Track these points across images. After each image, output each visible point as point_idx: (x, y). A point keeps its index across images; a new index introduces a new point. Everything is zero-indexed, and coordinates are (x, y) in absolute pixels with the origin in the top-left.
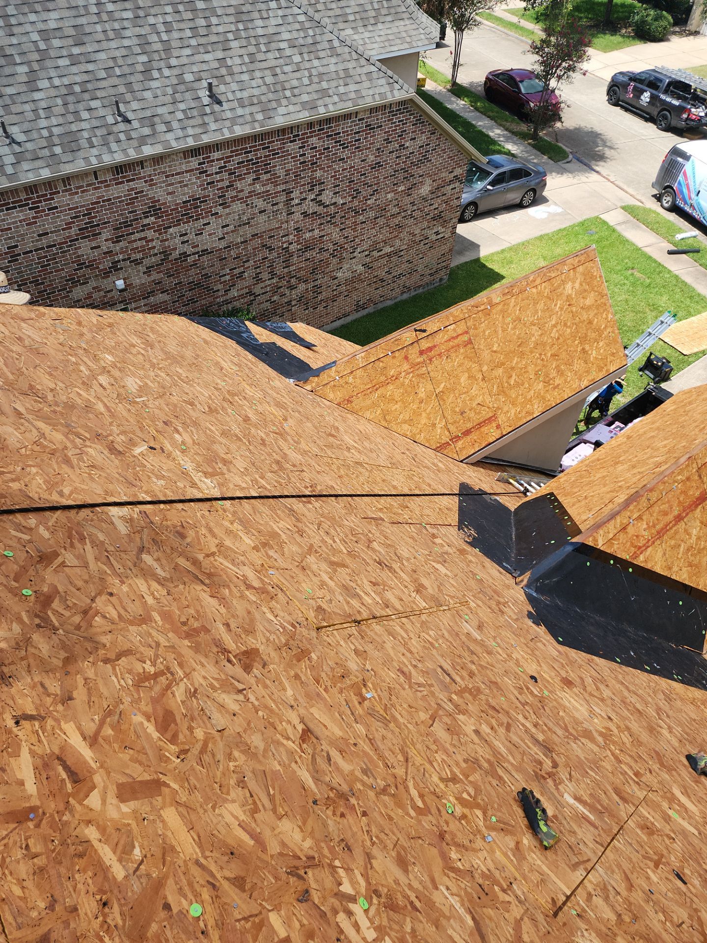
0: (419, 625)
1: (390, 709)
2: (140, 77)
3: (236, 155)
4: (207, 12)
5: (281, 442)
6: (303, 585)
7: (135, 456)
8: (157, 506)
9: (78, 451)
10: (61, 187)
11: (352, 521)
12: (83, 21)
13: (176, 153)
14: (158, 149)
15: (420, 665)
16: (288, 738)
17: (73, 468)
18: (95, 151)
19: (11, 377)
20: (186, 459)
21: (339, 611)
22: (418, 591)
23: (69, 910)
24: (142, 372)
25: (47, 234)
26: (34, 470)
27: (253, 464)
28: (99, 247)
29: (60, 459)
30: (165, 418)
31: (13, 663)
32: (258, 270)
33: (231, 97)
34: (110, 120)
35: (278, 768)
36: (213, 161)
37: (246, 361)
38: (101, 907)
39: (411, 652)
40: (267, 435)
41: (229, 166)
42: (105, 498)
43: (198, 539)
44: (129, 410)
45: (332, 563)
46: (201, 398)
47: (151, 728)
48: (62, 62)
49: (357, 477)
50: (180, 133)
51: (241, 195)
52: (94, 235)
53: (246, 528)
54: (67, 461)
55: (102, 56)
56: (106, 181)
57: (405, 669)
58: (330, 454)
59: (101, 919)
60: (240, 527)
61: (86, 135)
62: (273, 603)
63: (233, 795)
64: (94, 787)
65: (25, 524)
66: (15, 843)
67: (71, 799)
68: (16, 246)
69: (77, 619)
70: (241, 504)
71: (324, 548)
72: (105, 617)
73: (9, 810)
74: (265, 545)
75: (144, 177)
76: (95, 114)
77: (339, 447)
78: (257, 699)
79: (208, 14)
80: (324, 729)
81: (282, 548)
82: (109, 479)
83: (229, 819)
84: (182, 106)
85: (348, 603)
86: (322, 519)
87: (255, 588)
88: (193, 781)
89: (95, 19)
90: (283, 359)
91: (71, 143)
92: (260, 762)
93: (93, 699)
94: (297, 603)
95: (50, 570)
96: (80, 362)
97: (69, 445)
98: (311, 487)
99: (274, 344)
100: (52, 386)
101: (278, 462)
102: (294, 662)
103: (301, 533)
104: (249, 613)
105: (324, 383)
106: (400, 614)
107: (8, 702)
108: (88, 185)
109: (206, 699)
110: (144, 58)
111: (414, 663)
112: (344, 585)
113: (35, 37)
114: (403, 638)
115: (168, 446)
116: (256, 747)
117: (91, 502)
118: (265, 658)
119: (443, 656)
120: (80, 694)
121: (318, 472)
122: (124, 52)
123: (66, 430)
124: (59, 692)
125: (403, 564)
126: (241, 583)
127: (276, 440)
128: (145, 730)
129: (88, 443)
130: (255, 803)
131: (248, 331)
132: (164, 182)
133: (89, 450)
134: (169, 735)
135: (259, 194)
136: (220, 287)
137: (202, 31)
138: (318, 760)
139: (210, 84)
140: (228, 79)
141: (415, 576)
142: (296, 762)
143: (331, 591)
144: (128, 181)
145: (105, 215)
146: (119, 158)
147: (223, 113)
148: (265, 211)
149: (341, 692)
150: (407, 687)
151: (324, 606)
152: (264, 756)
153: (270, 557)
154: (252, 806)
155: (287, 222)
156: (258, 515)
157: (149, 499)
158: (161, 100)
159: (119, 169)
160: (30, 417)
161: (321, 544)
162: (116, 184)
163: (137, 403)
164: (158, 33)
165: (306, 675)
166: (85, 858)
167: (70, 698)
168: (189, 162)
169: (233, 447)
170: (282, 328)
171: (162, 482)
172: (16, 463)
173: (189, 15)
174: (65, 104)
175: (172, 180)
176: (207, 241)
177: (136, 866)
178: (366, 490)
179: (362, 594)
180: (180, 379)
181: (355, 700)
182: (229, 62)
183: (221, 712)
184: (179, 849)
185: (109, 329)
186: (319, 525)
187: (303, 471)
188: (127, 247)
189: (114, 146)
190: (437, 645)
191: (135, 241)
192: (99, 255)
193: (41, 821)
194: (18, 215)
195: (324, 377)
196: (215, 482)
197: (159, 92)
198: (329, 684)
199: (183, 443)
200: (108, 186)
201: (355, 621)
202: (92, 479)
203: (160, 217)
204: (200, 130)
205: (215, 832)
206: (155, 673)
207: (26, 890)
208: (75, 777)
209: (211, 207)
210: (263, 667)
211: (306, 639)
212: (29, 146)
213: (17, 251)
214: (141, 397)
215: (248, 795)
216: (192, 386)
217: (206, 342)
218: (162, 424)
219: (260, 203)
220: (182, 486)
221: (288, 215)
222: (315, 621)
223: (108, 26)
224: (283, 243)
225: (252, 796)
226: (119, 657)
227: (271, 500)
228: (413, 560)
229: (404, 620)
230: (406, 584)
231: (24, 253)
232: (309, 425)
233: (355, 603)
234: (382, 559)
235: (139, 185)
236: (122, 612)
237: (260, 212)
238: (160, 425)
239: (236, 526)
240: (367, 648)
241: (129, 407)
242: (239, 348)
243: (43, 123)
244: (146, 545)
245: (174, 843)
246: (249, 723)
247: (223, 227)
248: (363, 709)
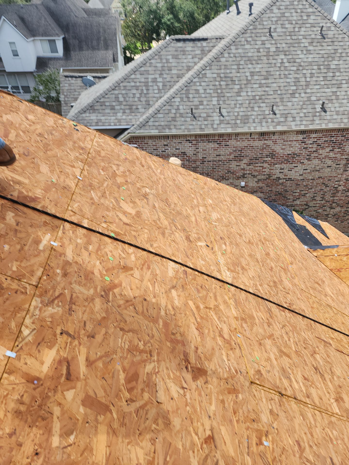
0: (327, 422)
1: (277, 462)
2: (289, 96)
3: (325, 137)
4: (335, 70)
5: (283, 274)
6: (256, 353)
7: (196, 246)
8: (194, 272)
9: (171, 232)
10: (234, 137)
11: (307, 335)
12: (272, 69)
13: (293, 131)
14: (285, 128)
15: (315, 448)
16: (197, 434)
17: (164, 237)
18: (254, 125)
19: (161, 192)
20: (222, 258)
21: (271, 381)
22: (337, 400)
23: (18, 443)
24: (223, 213)
25: (220, 155)
26: (146, 231)
27: (259, 277)
28: (240, 166)
29: (161, 232)
30: (222, 236)
31: (79, 306)
32: (315, 195)
33: (333, 109)
34: (267, 112)
35: (180, 447)
36: (311, 138)
37: (283, 228)
38: (34, 454)
39: (312, 436)
40: (276, 266)
41: (319, 142)
42: (171, 257)
43: (206, 297)
44: (206, 226)
45: (281, 351)
46: (247, 235)
47: (122, 376)
48: (255, 86)
49: (324, 313)
50: (299, 123)
51: (320, 156)
52: (239, 160)
53: (236, 305)
54: (163, 234)
55: (275, 85)
56: (254, 138)
57: (302, 444)
58: (312, 293)
59: (29, 460)
60: (233, 303)
61: (253, 117)
62: (231, 352)
63: (144, 444)
64: (74, 388)
65: (127, 250)
66: (19, 390)
67: (59, 387)
68: (206, 158)
69: (121, 302)
70: (240, 292)
71: (280, 340)
72: (135, 308)
73: (27, 372)
74: (243, 319)
75: (273, 140)
76: (261, 109)
77: (320, 292)
78: (191, 399)
79: (335, 71)
80: (223, 444)
81: (253, 326)
82: (178, 250)
83: (133, 456)
84: (305, 111)
85: (280, 379)
86: (287, 324)
87: (224, 338)
88: (126, 421)
89: (278, 69)
90: (307, 236)
91: (245, 120)
92: (171, 436)
93: (104, 344)
94: (246, 361)
95: (124, 274)
96: (195, 198)
97: (169, 228)
98: (289, 304)
99: (305, 227)
100: (176, 202)
101: (275, 282)
102: (226, 392)
103: (269, 324)
104: (213, 349)
105: (326, 255)
106: (315, 407)
107: (64, 322)
108: (246, 139)
109: (161, 380)
110: (294, 88)
111: (311, 444)
112: (283, 368)
113: (248, 74)
114: (310, 423)
115: (216, 248)
116: (174, 426)
117: (163, 255)
118: (209, 379)
119: (336, 452)
120: (99, 338)
121: (298, 299)
122: (285, 84)
123: (171, 221)
124: (90, 331)
125: (333, 378)
126: (217, 331)
127: (280, 271)
128: (118, 375)
129: (178, 231)
130: (154, 458)
131: (292, 216)
132: (282, 143)
133: (176, 233)
134: (129, 386)
135: (331, 158)
136: (291, 197)
137: (329, 78)
138: (209, 461)
139: (324, 103)
140: (335, 101)
141: (339, 390)
142: (194, 452)
143: (272, 365)
144: (264, 140)
145: (248, 152)
146: (264, 129)
147: (325, 117)
148: (331, 167)
149: (247, 429)
150: (297, 456)
151: (263, 372)
152: (175, 434)
153: (242, 327)
154: (151, 459)
155: (342, 174)
156: (247, 302)
157: (192, 267)
158: (296, 107)
159: (262, 134)
160: (158, 210)
161: (279, 337)
162: (259, 140)
163: (212, 224)
164: (306, 78)
165: (229, 404)
166: (45, 421)
167: (93, 337)
168: (298, 136)
169: (252, 263)
170: (314, 221)
171: (204, 263)
172: (140, 225)
173: (325, 71)
174: (250, 103)
175: (286, 143)
176: (293, 175)
177: (66, 445)
178: (328, 323)
179: (294, 380)
180: (241, 222)
181: (254, 440)
182: (338, 93)
183: (165, 392)
184: (94, 453)
185: (218, 190)
186: (284, 326)
187: (289, 293)
188: (252, 169)
189: (264, 124)
190: (335, 443)
191: (257, 167)
192: (239, 169)
193: (38, 387)
194: (212, 145)
195: (327, 252)
196: (232, 275)
197: (295, 103)
198: (242, 419)
199: (225, 250)
200: (255, 140)
201: (280, 393)
202: (170, 246)
203: (273, 159)
204: (309, 123)
205: (121, 458)
206: (142, 350)
207: (6, 418)
208: (69, 377)
209: (301, 159)
210: (205, 383)
211: (241, 383)
212: (227, 118)
213: (205, 160)
214: (216, 222)
215: (153, 451)
216: (246, 228)
217: (265, 213)
218: (219, 238)
219: (329, 162)
220: (213, 269)
221: (344, 171)
222: (252, 377)
223: (282, 73)
224: (335, 184)
225: (155, 453)
226: (129, 331)
227: (260, 299)
228: (342, 380)
229: (317, 412)
230: (330, 391)
231: (208, 161)
232: (305, 272)
233: (285, 382)
234: (319, 367)
235: (269, 142)
236: (145, 311)
237: (328, 167)
238: (218, 238)
239: (232, 302)
240: (280, 414)
241: (207, 224)
242: (283, 222)
243: (237, 110)
244: (178, 286)
245: (94, 447)
246: (178, 409)
247: (304, 170)
248: (257, 449)
